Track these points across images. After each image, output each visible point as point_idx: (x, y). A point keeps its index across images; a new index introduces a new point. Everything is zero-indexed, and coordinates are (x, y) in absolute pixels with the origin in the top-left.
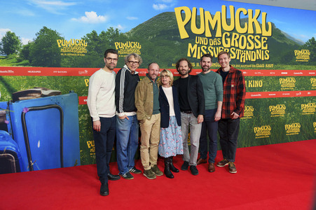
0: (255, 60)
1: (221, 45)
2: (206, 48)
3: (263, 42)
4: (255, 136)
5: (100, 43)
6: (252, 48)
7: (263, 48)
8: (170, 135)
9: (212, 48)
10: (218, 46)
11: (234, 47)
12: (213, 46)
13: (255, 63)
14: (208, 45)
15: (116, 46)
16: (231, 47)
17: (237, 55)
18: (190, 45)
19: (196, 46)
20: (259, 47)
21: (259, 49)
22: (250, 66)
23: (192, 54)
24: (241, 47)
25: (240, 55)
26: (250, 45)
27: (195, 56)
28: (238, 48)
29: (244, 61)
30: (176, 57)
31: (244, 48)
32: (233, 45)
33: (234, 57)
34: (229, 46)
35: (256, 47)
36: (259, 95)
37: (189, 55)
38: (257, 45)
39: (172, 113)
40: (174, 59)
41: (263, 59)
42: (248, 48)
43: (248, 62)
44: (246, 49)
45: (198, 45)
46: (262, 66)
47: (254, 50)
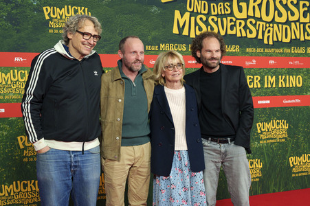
0: (288, 40)
1: (232, 14)
2: (204, 18)
3: (302, 10)
4: (291, 173)
5: (17, 7)
6: (283, 19)
7: (302, 20)
8: (178, 191)
9: (216, 19)
10: (226, 16)
11: (254, 17)
12: (217, 15)
13: (289, 45)
14: (209, 14)
15: (46, 14)
16: (249, 17)
17: (258, 31)
18: (177, 13)
19: (187, 15)
20: (295, 18)
21: (295, 22)
22: (281, 50)
23: (181, 29)
24: (264, 18)
25: (263, 32)
26: (280, 15)
27: (185, 32)
28: (260, 19)
29: (271, 43)
30: (153, 33)
31: (269, 19)
32: (251, 13)
33: (254, 35)
34: (244, 15)
35: (291, 19)
36: (298, 101)
37: (176, 31)
38: (293, 14)
39: (181, 144)
40: (150, 38)
41: (302, 39)
42: (277, 19)
43: (278, 44)
44: (273, 21)
45: (192, 14)
46: (301, 50)
47: (288, 22)
